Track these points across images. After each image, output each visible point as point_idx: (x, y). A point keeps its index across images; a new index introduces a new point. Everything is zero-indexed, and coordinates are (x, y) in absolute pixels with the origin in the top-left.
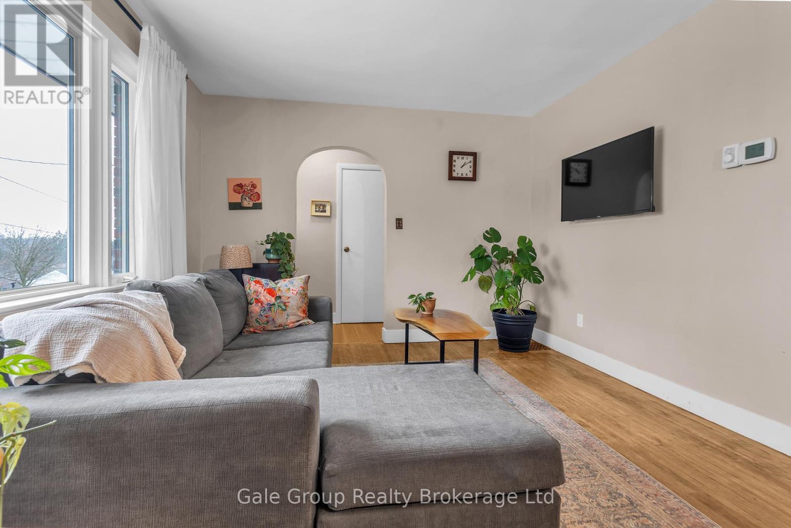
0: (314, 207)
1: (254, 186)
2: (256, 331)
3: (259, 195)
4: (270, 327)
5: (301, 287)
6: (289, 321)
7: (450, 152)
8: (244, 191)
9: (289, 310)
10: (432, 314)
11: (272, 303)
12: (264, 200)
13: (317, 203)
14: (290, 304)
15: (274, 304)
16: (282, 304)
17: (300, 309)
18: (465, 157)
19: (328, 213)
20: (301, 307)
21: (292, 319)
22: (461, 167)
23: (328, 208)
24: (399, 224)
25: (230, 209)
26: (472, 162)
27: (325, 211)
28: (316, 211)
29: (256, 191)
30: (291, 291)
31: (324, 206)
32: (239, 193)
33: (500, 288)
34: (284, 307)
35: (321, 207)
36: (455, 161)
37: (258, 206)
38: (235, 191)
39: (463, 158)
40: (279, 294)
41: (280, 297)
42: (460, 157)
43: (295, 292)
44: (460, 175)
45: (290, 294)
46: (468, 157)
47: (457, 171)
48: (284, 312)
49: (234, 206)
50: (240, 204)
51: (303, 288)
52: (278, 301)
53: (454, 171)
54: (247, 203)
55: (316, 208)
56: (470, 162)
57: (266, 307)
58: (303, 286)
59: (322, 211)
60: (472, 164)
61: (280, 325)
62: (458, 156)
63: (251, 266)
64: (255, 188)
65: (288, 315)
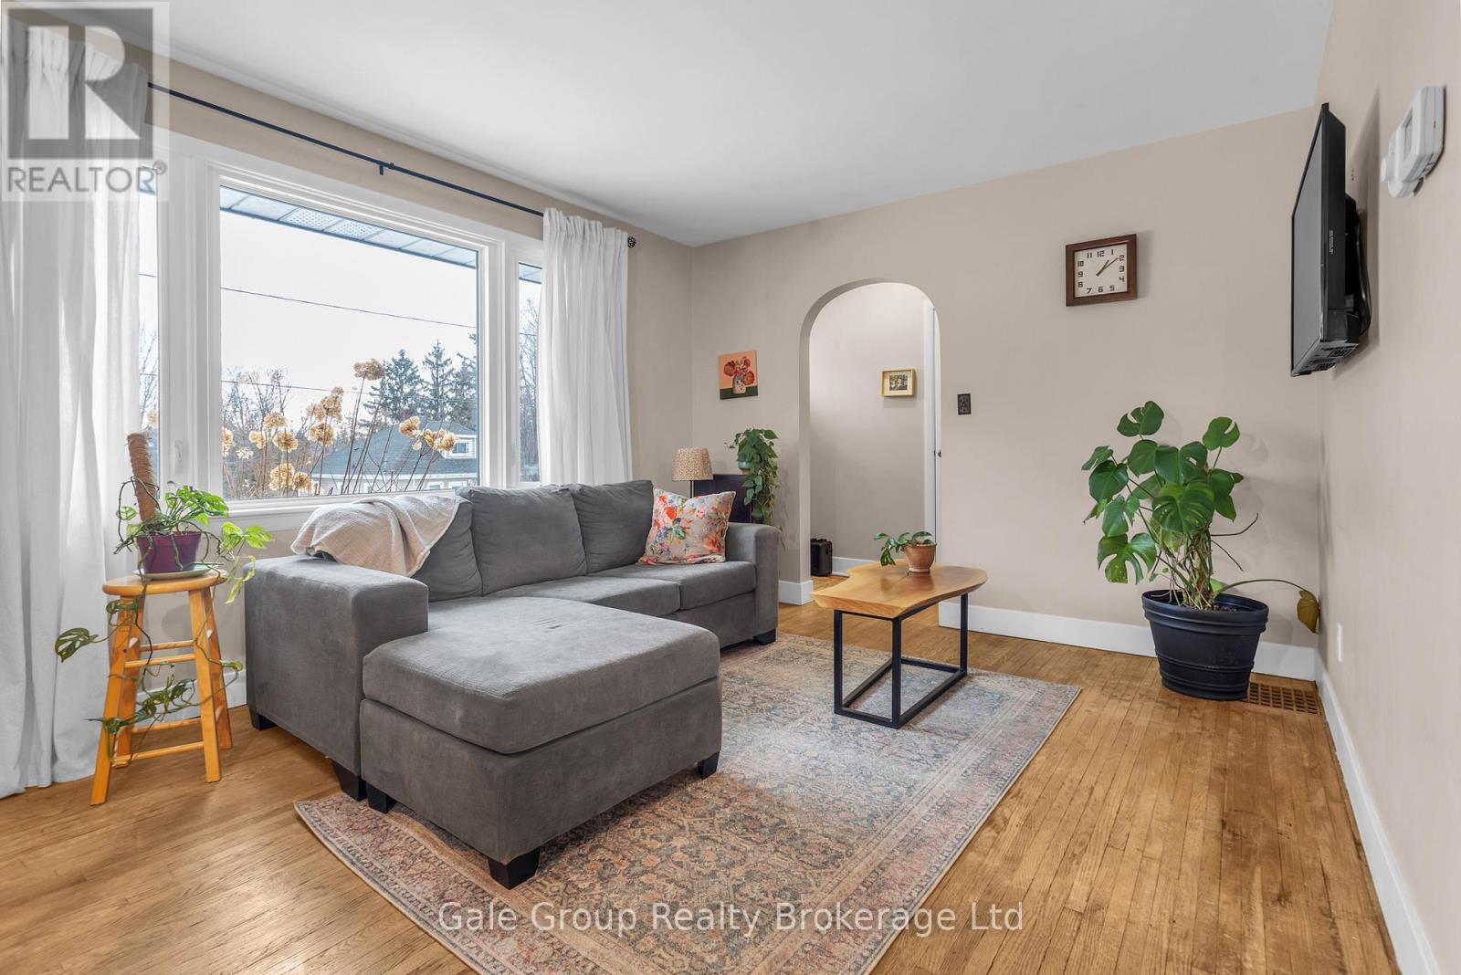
0: (887, 381)
1: (747, 363)
2: (650, 562)
3: (753, 375)
4: (663, 559)
5: (713, 508)
6: (687, 554)
7: (1067, 246)
8: (736, 372)
9: (689, 539)
10: (929, 572)
11: (669, 527)
12: (760, 382)
13: (893, 374)
14: (690, 530)
15: (671, 529)
16: (680, 530)
17: (706, 540)
18: (1107, 250)
19: (909, 392)
20: (706, 536)
21: (692, 551)
22: (1098, 274)
23: (909, 382)
24: (964, 404)
25: (721, 398)
26: (1125, 258)
27: (904, 388)
28: (891, 389)
29: (749, 369)
30: (696, 513)
31: (904, 379)
32: (731, 375)
33: (1109, 536)
34: (682, 534)
35: (900, 381)
36: (1081, 264)
37: (752, 392)
38: (726, 373)
39: (1100, 255)
40: (679, 515)
41: (679, 520)
42: (1094, 252)
43: (701, 515)
44: (1095, 292)
45: (694, 517)
46: (1114, 248)
47: (1086, 286)
48: (682, 541)
49: (727, 394)
50: (732, 390)
51: (716, 510)
52: (676, 525)
53: (1081, 284)
54: (741, 389)
55: (891, 384)
56: (1121, 258)
57: (663, 531)
58: (716, 507)
59: (901, 388)
60: (1124, 263)
61: (676, 559)
62: (1089, 251)
63: (712, 478)
64: (748, 365)
65: (687, 546)
